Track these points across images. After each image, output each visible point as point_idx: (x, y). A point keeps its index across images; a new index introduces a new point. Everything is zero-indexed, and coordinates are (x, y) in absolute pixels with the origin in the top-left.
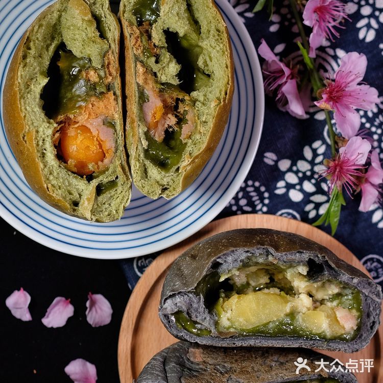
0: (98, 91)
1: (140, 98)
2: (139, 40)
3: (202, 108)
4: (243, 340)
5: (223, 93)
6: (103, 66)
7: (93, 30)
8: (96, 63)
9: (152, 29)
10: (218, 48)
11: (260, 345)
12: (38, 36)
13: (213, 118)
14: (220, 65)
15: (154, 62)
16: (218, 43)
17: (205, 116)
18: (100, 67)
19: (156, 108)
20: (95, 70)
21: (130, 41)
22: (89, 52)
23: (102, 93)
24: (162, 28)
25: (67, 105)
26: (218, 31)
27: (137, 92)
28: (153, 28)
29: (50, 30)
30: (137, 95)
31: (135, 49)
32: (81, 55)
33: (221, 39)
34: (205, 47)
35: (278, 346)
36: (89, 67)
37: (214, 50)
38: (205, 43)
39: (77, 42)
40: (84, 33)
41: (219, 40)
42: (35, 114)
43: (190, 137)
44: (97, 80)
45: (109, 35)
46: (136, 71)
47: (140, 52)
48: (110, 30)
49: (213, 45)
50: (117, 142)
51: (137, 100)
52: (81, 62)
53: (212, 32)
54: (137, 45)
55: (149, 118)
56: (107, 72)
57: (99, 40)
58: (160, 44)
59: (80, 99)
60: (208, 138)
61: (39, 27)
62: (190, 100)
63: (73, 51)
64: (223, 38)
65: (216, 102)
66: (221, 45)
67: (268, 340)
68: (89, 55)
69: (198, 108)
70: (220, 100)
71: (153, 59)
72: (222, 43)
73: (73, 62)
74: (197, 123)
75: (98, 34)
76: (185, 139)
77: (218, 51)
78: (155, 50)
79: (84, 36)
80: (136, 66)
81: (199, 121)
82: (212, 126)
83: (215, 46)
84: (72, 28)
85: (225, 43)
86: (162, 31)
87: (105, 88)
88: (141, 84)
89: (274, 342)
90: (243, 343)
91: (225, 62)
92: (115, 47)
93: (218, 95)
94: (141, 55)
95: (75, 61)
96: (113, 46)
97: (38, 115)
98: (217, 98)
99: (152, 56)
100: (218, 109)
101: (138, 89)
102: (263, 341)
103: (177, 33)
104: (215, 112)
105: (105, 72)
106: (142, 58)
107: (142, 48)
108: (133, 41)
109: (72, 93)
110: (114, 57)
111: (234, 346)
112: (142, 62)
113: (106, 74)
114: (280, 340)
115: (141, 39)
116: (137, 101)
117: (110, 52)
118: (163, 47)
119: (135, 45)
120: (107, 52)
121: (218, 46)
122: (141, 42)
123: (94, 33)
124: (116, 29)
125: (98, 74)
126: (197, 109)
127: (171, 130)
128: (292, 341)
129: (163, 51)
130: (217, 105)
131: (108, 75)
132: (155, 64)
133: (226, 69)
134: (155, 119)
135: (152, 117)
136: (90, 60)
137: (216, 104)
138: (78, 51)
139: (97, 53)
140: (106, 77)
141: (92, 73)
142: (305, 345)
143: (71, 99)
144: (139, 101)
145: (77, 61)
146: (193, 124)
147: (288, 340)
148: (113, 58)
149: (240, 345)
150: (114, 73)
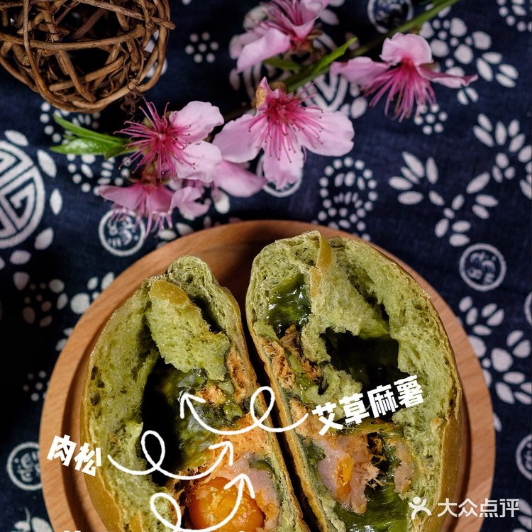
0: (229, 418)
1: (309, 457)
2: (285, 362)
3: (417, 436)
5: (446, 405)
6: (227, 376)
7: (197, 322)
8: (215, 373)
9: (300, 336)
10: (426, 337)
12: (112, 362)
13: (440, 449)
14: (435, 363)
15: (316, 394)
16: (425, 329)
17: (426, 448)
18: (222, 379)
19: (340, 464)
20: (216, 384)
21: (272, 369)
22: (199, 359)
23: (236, 419)
24: (317, 331)
25: (185, 453)
26: (418, 307)
27: (301, 450)
28: (303, 334)
29: (132, 345)
30: (303, 454)
31: (281, 380)
32: (189, 368)
33: (427, 320)
34: (404, 339)
36: (206, 383)
37: (421, 341)
38: (402, 333)
39: (177, 348)
40: (185, 331)
41: (425, 322)
42: (133, 486)
43: (411, 488)
44: (222, 400)
45: (224, 322)
46: (291, 416)
47: (291, 384)
48: (224, 315)
49: (417, 332)
50: (278, 488)
51: (305, 462)
52: (191, 378)
53: (409, 313)
54: (284, 373)
55: (335, 483)
56: (236, 384)
57: (211, 336)
58: (320, 359)
59: (202, 438)
60: (440, 482)
61: (110, 348)
62: (394, 430)
63: (174, 365)
64: (431, 319)
65: (437, 421)
66: (431, 331)
68: (201, 363)
69: (410, 436)
70: (443, 417)
71: (315, 389)
72: (431, 326)
73: (178, 382)
74: (414, 462)
75: (208, 327)
76: (404, 492)
77: (428, 342)
78: (315, 371)
79: (186, 335)
80: (290, 408)
81: (418, 458)
82: (441, 461)
83: (421, 335)
84: (165, 329)
85: (436, 325)
86: (317, 336)
87: (239, 409)
88: (305, 435)
91: (442, 355)
92: (239, 340)
93: (438, 408)
94: (294, 387)
95: (180, 379)
96: (235, 339)
97: (139, 487)
98: (438, 414)
99: (311, 385)
100: (444, 433)
101: (302, 443)
103: (348, 333)
104: (441, 438)
105: (233, 384)
106: (296, 391)
107: (293, 376)
108: (277, 367)
109: (188, 433)
110: (240, 356)
112: (297, 398)
113: (234, 388)
115: (289, 362)
116: (306, 465)
117: (233, 350)
118: (325, 363)
119: (280, 373)
120: (228, 351)
121: (425, 333)
122: (290, 366)
123: (201, 327)
124: (232, 311)
125: (222, 391)
126: (409, 438)
127: (374, 486)
129: (327, 370)
130: (441, 426)
131: (238, 388)
132: (318, 396)
133: (446, 366)
134: (344, 482)
135: (338, 480)
136: (204, 373)
137: (439, 424)
138: (183, 361)
139: (212, 358)
140: (235, 391)
141: (212, 390)
143: (189, 442)
144: (309, 462)
145: (183, 378)
146: (408, 465)
148: (238, 358)
150: (247, 380)
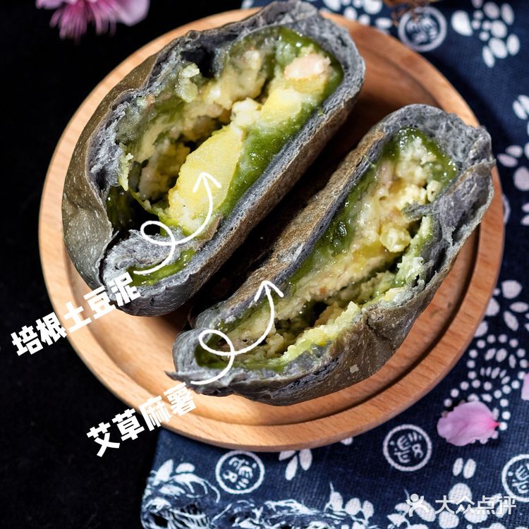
4: (234, 215)
11: (258, 198)
35: (279, 176)
67: (260, 183)
89: (269, 177)
90: (240, 217)
102: (257, 190)
111: (234, 231)
114: (272, 168)
128: (286, 154)
142: (305, 140)
147: (281, 157)
149: (238, 222)
